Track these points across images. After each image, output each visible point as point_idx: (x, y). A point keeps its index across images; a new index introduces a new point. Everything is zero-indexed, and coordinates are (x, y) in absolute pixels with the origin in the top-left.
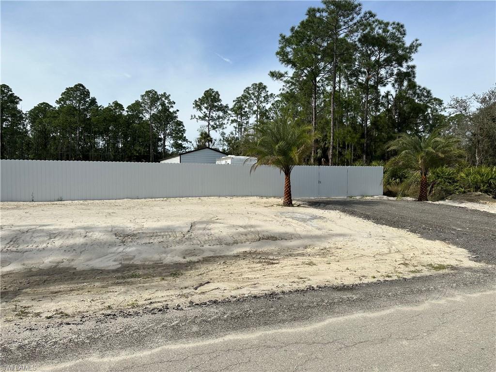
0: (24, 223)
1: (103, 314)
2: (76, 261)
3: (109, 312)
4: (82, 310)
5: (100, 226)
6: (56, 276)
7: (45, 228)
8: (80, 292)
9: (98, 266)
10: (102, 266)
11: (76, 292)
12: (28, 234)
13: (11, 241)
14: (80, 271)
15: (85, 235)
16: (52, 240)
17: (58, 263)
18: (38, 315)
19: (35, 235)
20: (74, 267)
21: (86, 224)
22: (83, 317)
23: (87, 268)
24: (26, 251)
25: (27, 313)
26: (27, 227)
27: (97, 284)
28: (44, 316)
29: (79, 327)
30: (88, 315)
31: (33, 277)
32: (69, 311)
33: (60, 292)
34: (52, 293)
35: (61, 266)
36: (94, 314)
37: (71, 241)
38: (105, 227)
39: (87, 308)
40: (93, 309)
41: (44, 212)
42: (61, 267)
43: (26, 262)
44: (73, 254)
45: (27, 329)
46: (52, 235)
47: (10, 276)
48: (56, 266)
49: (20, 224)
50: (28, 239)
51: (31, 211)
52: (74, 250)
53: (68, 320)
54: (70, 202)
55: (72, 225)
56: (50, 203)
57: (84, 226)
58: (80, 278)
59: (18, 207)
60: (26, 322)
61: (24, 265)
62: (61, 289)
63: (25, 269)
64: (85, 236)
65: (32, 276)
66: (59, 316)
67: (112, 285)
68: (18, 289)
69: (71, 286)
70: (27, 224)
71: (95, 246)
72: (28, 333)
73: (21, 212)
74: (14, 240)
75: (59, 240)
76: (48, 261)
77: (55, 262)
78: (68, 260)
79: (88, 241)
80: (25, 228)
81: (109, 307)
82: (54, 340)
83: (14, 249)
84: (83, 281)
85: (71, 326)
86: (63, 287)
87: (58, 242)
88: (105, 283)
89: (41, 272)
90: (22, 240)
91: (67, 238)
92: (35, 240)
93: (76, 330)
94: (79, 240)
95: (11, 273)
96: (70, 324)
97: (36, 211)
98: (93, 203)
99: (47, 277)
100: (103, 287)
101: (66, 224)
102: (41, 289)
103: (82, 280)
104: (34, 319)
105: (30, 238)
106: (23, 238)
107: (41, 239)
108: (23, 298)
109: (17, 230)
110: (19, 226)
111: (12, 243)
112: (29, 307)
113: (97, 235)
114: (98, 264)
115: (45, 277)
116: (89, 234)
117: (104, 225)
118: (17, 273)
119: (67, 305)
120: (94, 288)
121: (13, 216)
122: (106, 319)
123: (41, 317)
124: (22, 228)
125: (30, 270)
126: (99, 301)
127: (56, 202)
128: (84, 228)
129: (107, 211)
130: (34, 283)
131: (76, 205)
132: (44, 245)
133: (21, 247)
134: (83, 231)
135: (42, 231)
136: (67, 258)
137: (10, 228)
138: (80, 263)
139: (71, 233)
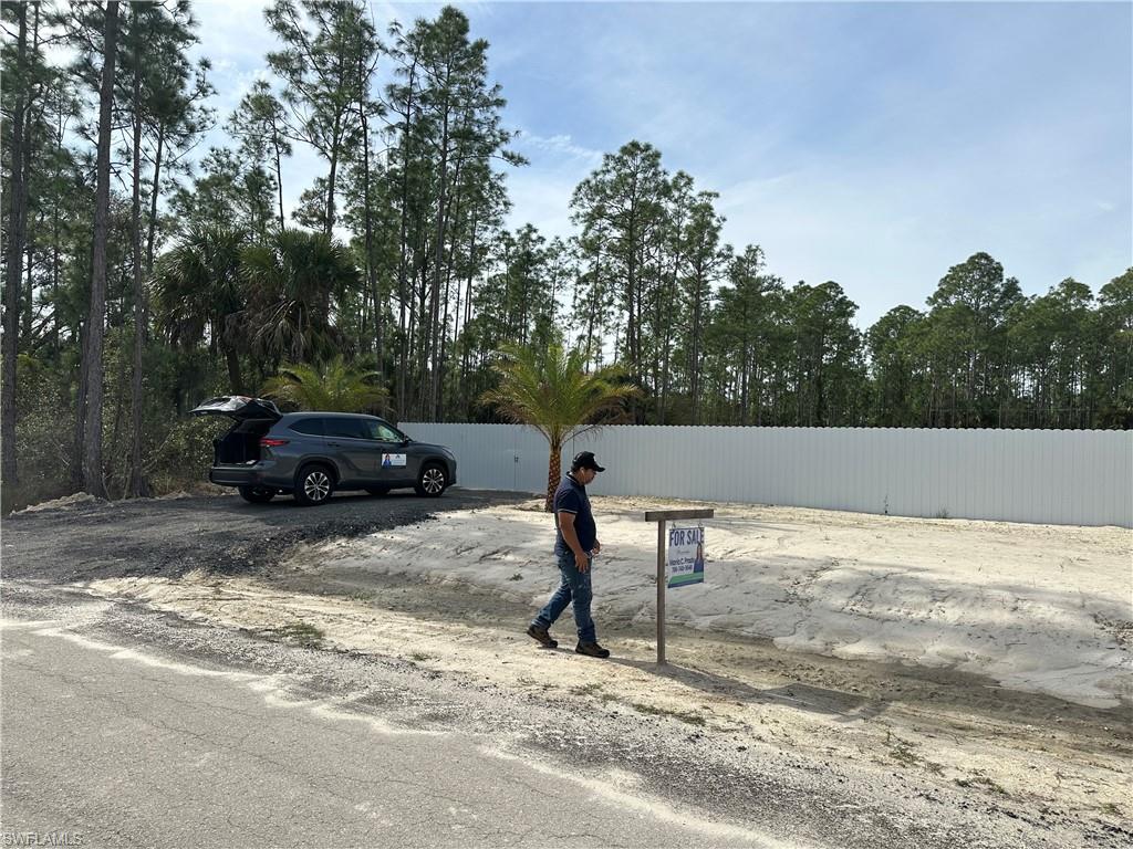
0: (876, 559)
1: (1100, 822)
2: (997, 665)
3: (1115, 821)
4: (1037, 790)
5: (1050, 589)
6: (956, 691)
7: (920, 575)
8: (1020, 743)
9: (1054, 690)
10: (1067, 691)
11: (1010, 743)
12: (888, 583)
13: (857, 593)
14: (1009, 693)
15: (1013, 606)
16: (938, 604)
17: (957, 659)
18: (935, 768)
19: (901, 587)
20: (994, 677)
21: (1012, 580)
22: (1045, 811)
23: (1025, 687)
24: (888, 620)
25: (914, 758)
26: (884, 569)
27: (1060, 735)
28: (951, 775)
29: (1041, 832)
30: (1058, 811)
31: (908, 680)
32: (1007, 784)
33: (971, 729)
34: (954, 726)
35: (963, 668)
36: (1074, 813)
37: (981, 616)
38: (1063, 594)
39: (1050, 790)
40: (1066, 798)
41: (913, 540)
42: (964, 670)
43: (890, 643)
44: (987, 646)
45: (921, 795)
46: (939, 594)
47: (861, 665)
48: (952, 666)
49: (871, 560)
50: (889, 594)
51: (886, 533)
52: (991, 637)
53: (1008, 805)
54: (966, 522)
55: (980, 579)
56: (920, 520)
57: (1011, 584)
58: (1014, 709)
59: (859, 525)
60: (914, 775)
61: (885, 647)
62: (972, 724)
63: (889, 657)
64: (1015, 609)
65: (904, 676)
66: (982, 786)
67: (1103, 750)
68: (880, 697)
69: (994, 722)
70: (884, 561)
71: (1043, 638)
72: (922, 802)
73: (867, 534)
74: (863, 590)
75: (953, 607)
76: (934, 651)
77: (951, 658)
78: (977, 658)
79: (1021, 622)
80: (881, 571)
81: (1112, 809)
82: (985, 843)
83: (865, 611)
84: (1022, 718)
85: (1020, 824)
86: (974, 719)
87: (951, 613)
88: (1083, 740)
89: (920, 673)
90: (877, 595)
91: (972, 605)
92: (904, 598)
93: (1035, 839)
94: (1002, 617)
95: (862, 661)
96: (1014, 817)
97: (897, 537)
98: (1022, 530)
99: (937, 686)
100: (1076, 747)
101: (965, 574)
102: (927, 712)
103: (1019, 714)
104: (930, 776)
105: (894, 593)
106: (878, 590)
107: (916, 599)
108: (893, 720)
109: (867, 572)
110: (869, 564)
111: (859, 597)
112: (912, 745)
113: (1044, 612)
114: (1054, 683)
115: (932, 687)
116: (1026, 606)
117: (1060, 588)
118: (873, 661)
119: (998, 768)
120: (1054, 744)
121: (855, 541)
122: (1111, 839)
123: (943, 776)
124: (876, 569)
125: (898, 663)
126: (1079, 782)
127: (934, 521)
128: (1010, 589)
129: (1063, 553)
130: (911, 694)
131: (980, 529)
132: (923, 614)
133: (876, 610)
134: (1007, 595)
135: (916, 581)
136: (977, 653)
137: (852, 566)
138: (1010, 670)
139: (978, 597)
